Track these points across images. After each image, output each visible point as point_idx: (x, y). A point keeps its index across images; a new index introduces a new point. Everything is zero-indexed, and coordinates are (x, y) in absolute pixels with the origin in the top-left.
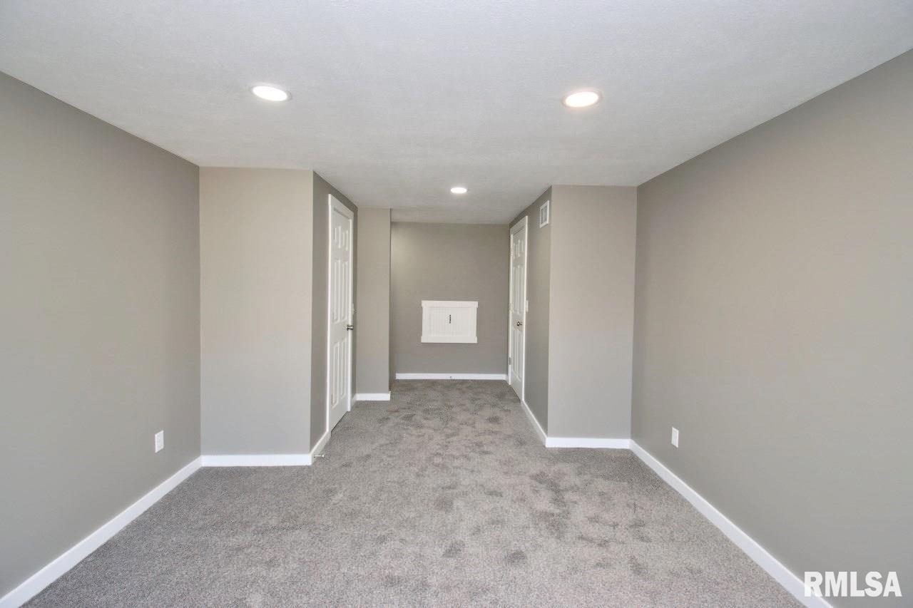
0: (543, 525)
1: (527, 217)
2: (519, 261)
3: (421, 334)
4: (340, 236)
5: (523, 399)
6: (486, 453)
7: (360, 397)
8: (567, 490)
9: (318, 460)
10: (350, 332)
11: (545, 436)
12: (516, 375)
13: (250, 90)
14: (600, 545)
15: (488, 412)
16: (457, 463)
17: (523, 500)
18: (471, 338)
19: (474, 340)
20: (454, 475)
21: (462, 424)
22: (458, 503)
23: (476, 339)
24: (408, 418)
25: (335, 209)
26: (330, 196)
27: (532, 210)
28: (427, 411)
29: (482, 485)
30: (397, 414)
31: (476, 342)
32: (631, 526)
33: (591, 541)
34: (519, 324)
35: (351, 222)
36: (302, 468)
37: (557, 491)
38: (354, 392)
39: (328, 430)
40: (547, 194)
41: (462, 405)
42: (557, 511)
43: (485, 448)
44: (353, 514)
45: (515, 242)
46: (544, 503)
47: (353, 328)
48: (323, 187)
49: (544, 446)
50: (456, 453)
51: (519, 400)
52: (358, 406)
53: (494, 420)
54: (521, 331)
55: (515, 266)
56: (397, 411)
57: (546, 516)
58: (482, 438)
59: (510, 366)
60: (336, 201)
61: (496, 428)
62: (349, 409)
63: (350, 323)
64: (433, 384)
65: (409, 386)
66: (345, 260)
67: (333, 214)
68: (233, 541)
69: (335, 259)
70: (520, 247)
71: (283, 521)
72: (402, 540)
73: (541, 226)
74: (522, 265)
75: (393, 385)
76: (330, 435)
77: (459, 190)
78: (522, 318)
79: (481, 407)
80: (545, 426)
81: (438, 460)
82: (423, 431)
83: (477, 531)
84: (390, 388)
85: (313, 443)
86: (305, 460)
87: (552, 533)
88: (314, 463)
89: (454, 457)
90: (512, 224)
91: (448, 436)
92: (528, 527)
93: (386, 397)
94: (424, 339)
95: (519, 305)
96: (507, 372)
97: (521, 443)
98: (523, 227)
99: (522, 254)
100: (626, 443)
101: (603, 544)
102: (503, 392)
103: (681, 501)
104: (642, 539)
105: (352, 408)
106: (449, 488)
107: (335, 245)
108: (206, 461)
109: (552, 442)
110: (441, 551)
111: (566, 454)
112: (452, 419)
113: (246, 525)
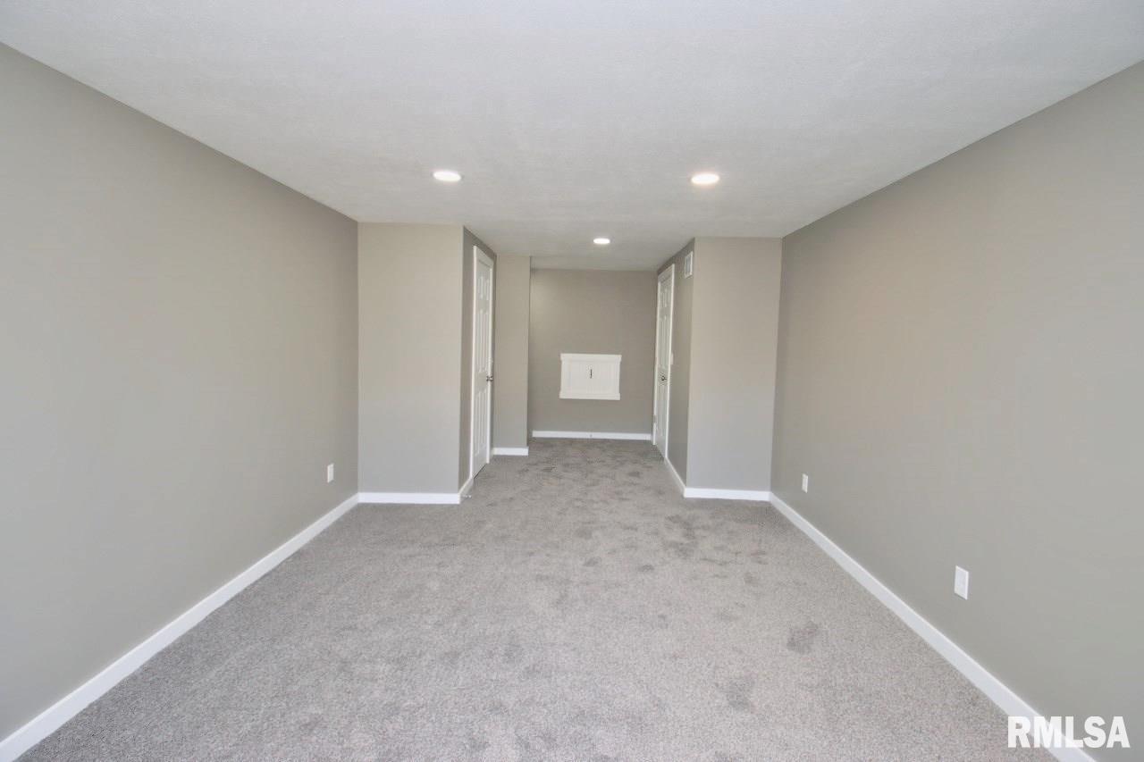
0: (672, 550)
1: (673, 266)
2: (665, 312)
3: (559, 390)
4: (482, 286)
5: (666, 456)
6: (626, 499)
7: (499, 451)
8: (698, 528)
9: (464, 500)
10: (489, 383)
11: (684, 485)
12: (660, 435)
13: (431, 175)
14: (721, 565)
15: (630, 467)
16: (595, 506)
17: (657, 534)
18: (614, 395)
19: (617, 397)
20: (594, 514)
21: (602, 477)
22: (597, 533)
23: (619, 395)
24: (548, 470)
25: (479, 261)
26: (475, 248)
27: (678, 258)
28: (567, 465)
29: (619, 523)
30: (536, 467)
31: (618, 398)
32: (752, 554)
33: (712, 561)
34: (664, 379)
35: (491, 270)
36: (452, 506)
37: (689, 529)
38: (492, 446)
39: (471, 476)
40: (689, 246)
41: (603, 461)
42: (687, 542)
43: (624, 496)
44: (504, 537)
45: (662, 290)
46: (676, 535)
47: (492, 379)
48: (471, 239)
49: (682, 496)
50: (595, 499)
51: (662, 458)
52: (495, 459)
53: (636, 474)
54: (666, 385)
55: (662, 317)
56: (536, 464)
57: (675, 545)
58: (620, 489)
59: (655, 425)
60: (480, 251)
61: (635, 480)
62: (488, 461)
63: (489, 374)
64: (572, 441)
65: (547, 443)
66: (486, 310)
67: (477, 264)
68: (404, 551)
69: (478, 310)
70: (666, 297)
71: (444, 540)
72: (548, 555)
73: (686, 276)
74: (668, 315)
75: (531, 442)
76: (473, 482)
77: (602, 241)
78: (667, 372)
79: (622, 464)
80: (684, 477)
81: (578, 504)
82: (562, 481)
83: (613, 551)
84: (528, 444)
85: (461, 484)
86: (454, 499)
87: (679, 556)
88: (462, 502)
89: (593, 501)
90: (660, 271)
91: (587, 486)
92: (658, 551)
93: (524, 452)
94: (563, 395)
95: (665, 358)
96: (651, 432)
97: (660, 493)
98: (670, 276)
99: (668, 303)
100: (764, 496)
101: (723, 564)
102: (647, 452)
103: (806, 540)
104: (760, 562)
105: (490, 460)
106: (589, 523)
107: (478, 295)
108: (364, 497)
109: (691, 493)
110: (582, 562)
111: (702, 503)
112: (591, 472)
113: (413, 542)
